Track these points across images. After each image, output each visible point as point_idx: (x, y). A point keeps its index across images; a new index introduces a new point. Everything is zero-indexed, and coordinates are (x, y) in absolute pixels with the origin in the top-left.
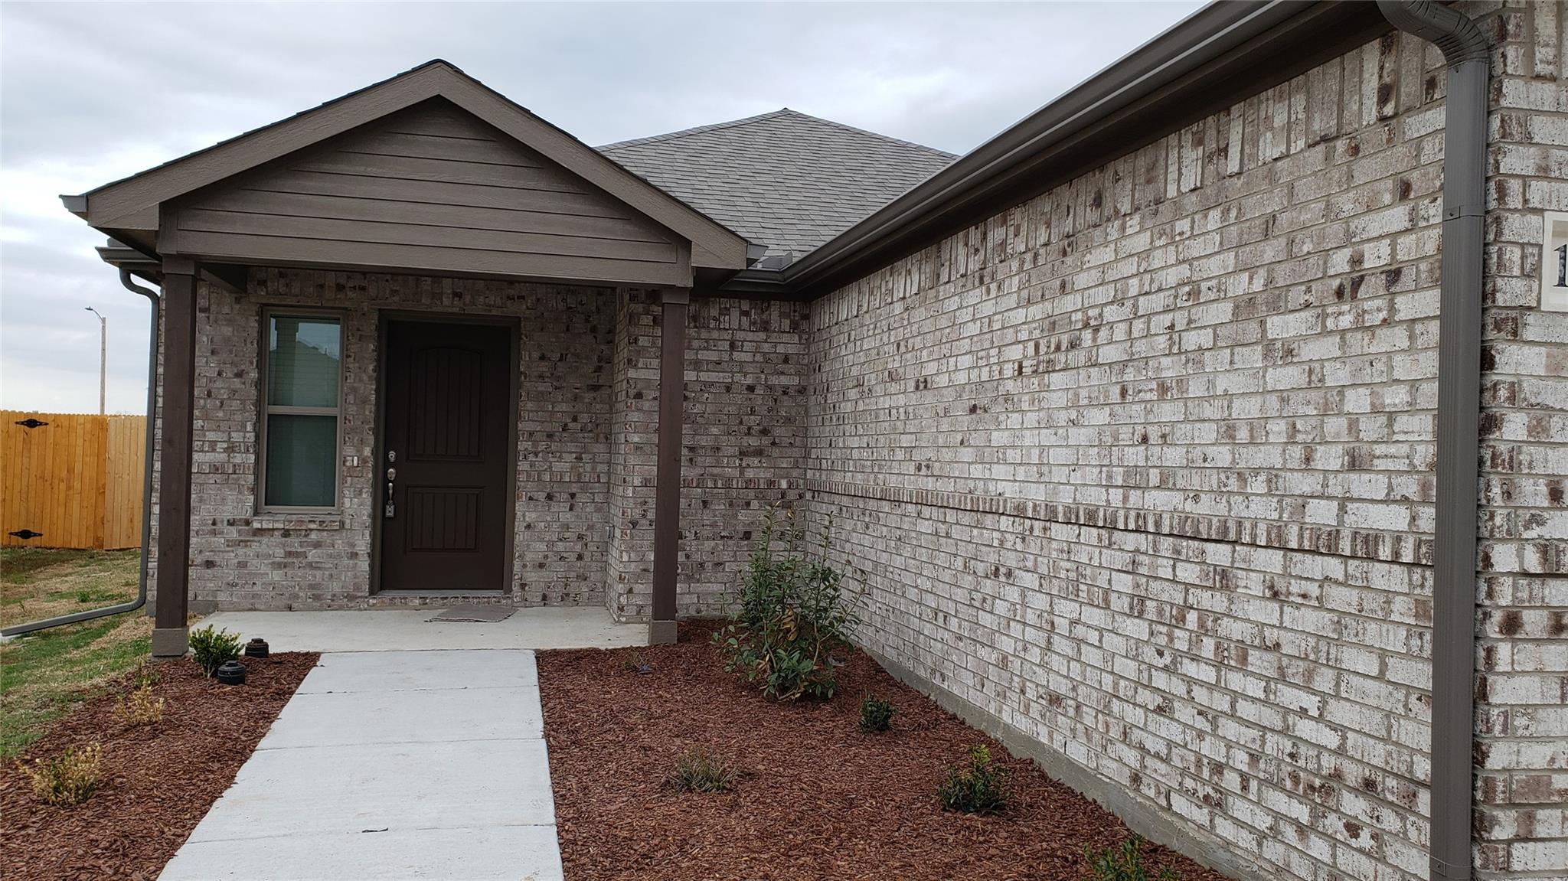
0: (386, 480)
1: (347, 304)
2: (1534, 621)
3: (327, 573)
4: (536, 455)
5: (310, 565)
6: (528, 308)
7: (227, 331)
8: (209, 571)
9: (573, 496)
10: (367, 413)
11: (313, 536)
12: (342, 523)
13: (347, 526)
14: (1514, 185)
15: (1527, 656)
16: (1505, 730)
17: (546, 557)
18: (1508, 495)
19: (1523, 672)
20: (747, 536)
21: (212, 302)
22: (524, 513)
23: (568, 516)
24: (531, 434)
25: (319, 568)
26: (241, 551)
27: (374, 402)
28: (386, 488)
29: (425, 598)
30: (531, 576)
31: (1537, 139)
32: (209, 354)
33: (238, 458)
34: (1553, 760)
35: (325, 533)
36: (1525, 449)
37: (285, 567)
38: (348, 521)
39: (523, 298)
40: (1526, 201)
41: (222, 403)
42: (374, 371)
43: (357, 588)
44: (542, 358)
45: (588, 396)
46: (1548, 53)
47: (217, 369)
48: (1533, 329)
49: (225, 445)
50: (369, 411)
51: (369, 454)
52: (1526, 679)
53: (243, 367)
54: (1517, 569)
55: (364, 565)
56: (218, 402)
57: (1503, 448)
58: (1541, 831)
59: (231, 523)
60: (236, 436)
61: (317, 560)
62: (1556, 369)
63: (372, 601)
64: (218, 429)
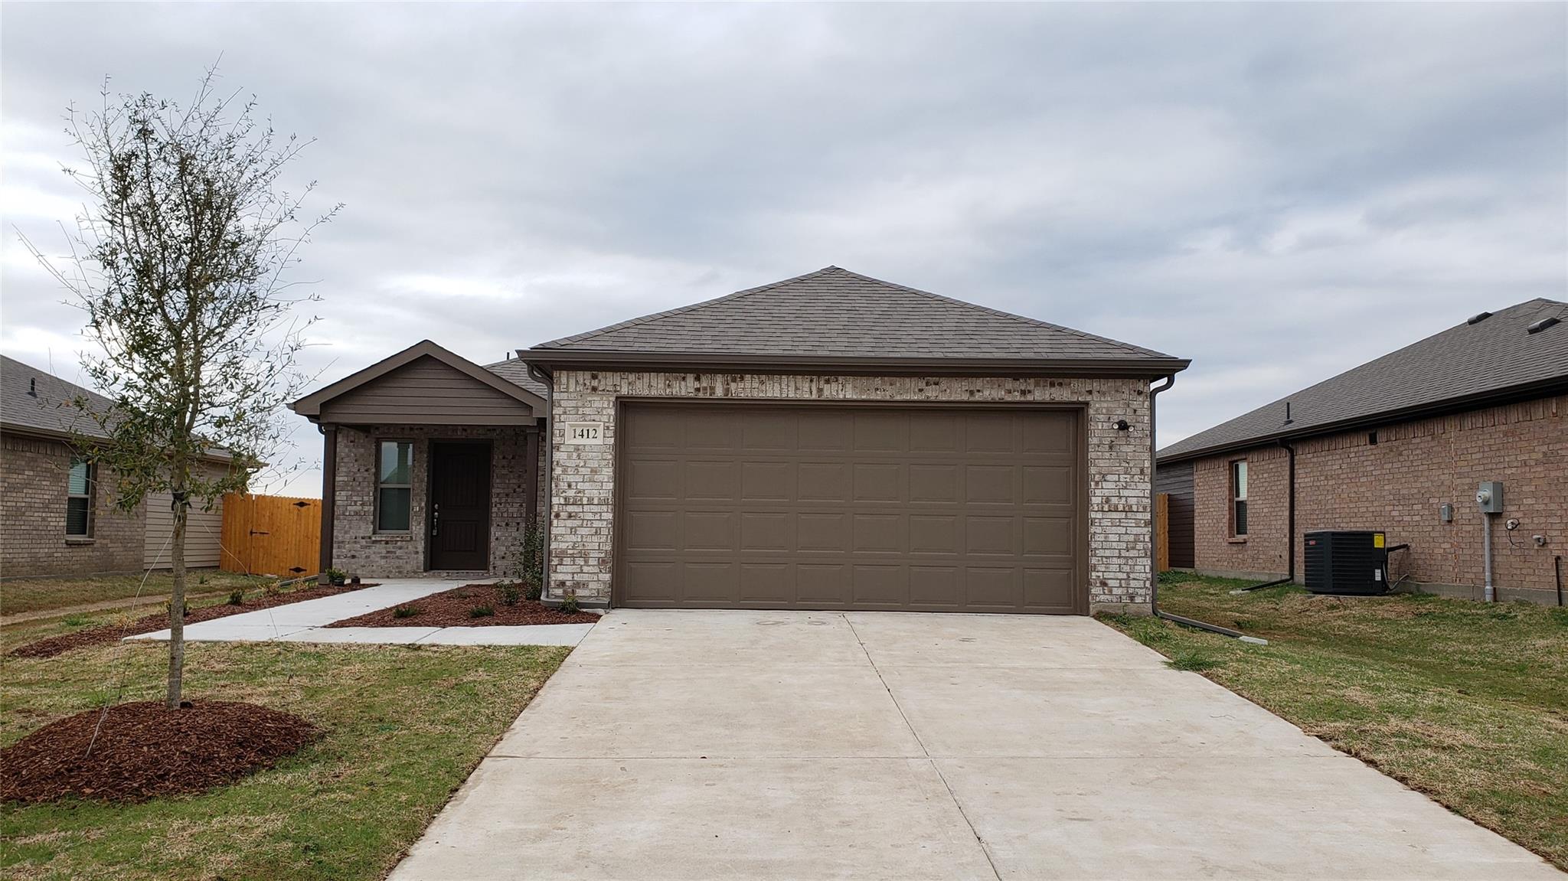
0: (433, 517)
1: (414, 436)
2: (563, 515)
3: (405, 561)
4: (501, 504)
5: (397, 557)
6: (498, 436)
7: (362, 450)
9: (518, 524)
11: (399, 543)
12: (411, 538)
13: (414, 539)
14: (557, 416)
15: (562, 523)
16: (555, 540)
17: (505, 554)
18: (556, 486)
19: (560, 526)
21: (356, 438)
22: (495, 532)
24: (498, 494)
25: (401, 559)
26: (367, 551)
27: (426, 482)
28: (433, 522)
30: (498, 563)
31: (562, 406)
32: (356, 462)
33: (366, 508)
34: (568, 547)
35: (404, 543)
36: (561, 476)
37: (386, 558)
38: (414, 537)
40: (560, 420)
41: (360, 483)
42: (427, 466)
43: (418, 568)
44: (504, 458)
46: (565, 386)
47: (358, 468)
48: (563, 448)
49: (361, 503)
50: (424, 485)
51: (424, 505)
52: (561, 528)
53: (369, 467)
54: (558, 503)
55: (421, 557)
56: (358, 483)
57: (555, 476)
58: (564, 563)
59: (363, 538)
60: (366, 499)
61: (401, 555)
62: (569, 457)
63: (425, 574)
64: (358, 495)
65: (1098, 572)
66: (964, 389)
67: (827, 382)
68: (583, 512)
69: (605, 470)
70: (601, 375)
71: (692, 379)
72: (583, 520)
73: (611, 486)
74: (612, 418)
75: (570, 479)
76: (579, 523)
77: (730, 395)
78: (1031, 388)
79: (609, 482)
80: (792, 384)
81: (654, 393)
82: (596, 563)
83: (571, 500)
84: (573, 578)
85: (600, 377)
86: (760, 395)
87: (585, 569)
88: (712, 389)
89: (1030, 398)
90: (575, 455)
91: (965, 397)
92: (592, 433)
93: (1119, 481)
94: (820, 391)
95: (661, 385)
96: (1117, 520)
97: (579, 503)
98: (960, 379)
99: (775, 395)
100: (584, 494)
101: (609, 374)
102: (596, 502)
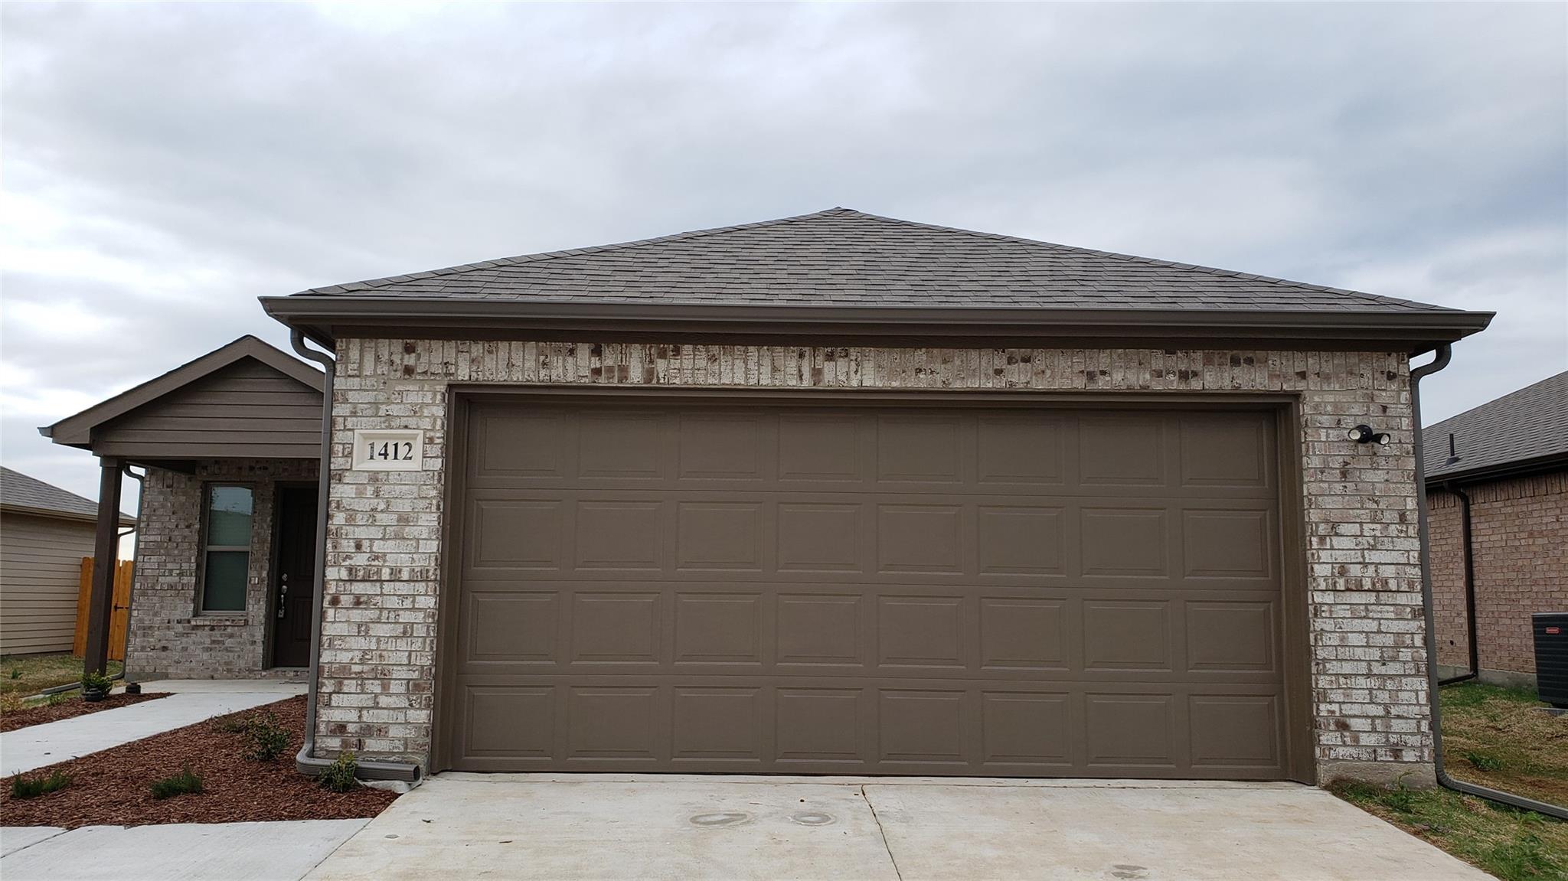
0: (280, 592)
1: (255, 479)
2: (346, 600)
3: (237, 654)
5: (226, 649)
7: (183, 499)
8: (164, 653)
10: (265, 548)
11: (229, 630)
12: (246, 621)
13: (250, 623)
14: (340, 420)
15: (342, 615)
16: (329, 645)
18: (335, 547)
19: (340, 622)
21: (174, 481)
25: (232, 651)
26: (184, 640)
27: (269, 541)
28: (280, 598)
29: (298, 672)
31: (350, 401)
32: (171, 514)
33: (185, 580)
34: (352, 659)
35: (236, 628)
36: (344, 527)
37: (211, 650)
38: (250, 621)
40: (345, 426)
41: (177, 545)
42: (271, 521)
43: (255, 664)
46: (356, 366)
47: (175, 523)
48: (348, 478)
49: (178, 572)
50: (267, 547)
51: (266, 576)
52: (341, 624)
53: (191, 522)
54: (338, 578)
55: (260, 649)
56: (175, 545)
57: (333, 527)
58: (345, 689)
59: (179, 622)
60: (185, 566)
61: (231, 645)
62: (360, 495)
63: (264, 673)
64: (174, 561)
65: (1330, 703)
66: (1077, 368)
67: (830, 357)
68: (382, 594)
69: (424, 517)
70: (421, 345)
71: (587, 353)
72: (381, 609)
73: (433, 546)
74: (439, 422)
75: (361, 533)
76: (372, 614)
77: (655, 381)
78: (1198, 367)
79: (431, 539)
80: (767, 362)
81: (517, 377)
82: (403, 690)
83: (361, 573)
84: (360, 717)
85: (419, 350)
86: (710, 382)
87: (384, 701)
88: (624, 370)
89: (1195, 385)
90: (370, 490)
91: (1079, 383)
92: (403, 450)
93: (1362, 535)
94: (817, 373)
95: (530, 364)
96: (1362, 607)
97: (375, 578)
98: (1069, 352)
99: (736, 381)
100: (385, 561)
101: (436, 345)
102: (405, 576)
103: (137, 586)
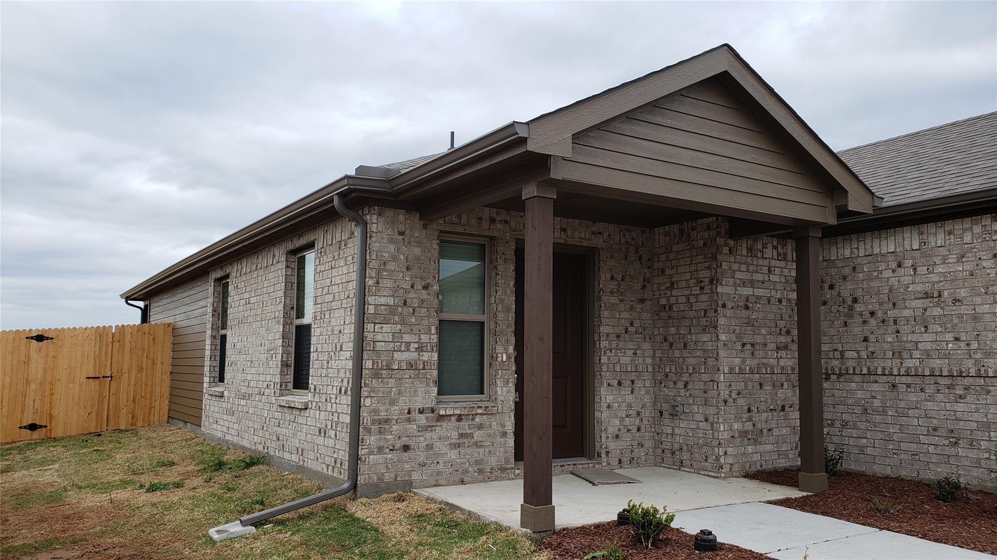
1: (496, 234)
3: (487, 450)
4: (611, 351)
5: (476, 444)
6: (604, 241)
7: (417, 251)
8: (406, 454)
9: (633, 382)
10: (510, 319)
11: (478, 419)
12: (495, 408)
13: (498, 410)
17: (619, 430)
20: (783, 408)
21: (407, 227)
22: (606, 396)
23: (631, 398)
24: (608, 335)
25: (481, 446)
26: (428, 435)
27: (514, 311)
30: (612, 445)
32: (405, 270)
33: (425, 356)
35: (485, 417)
37: (459, 447)
38: (498, 407)
39: (600, 233)
41: (414, 310)
43: (507, 461)
44: (612, 278)
45: (639, 307)
47: (410, 282)
49: (416, 346)
51: (512, 352)
53: (428, 281)
55: (511, 442)
56: (411, 310)
59: (421, 412)
60: (424, 338)
61: (480, 439)
63: (517, 472)
64: (411, 332)
103: (368, 364)
